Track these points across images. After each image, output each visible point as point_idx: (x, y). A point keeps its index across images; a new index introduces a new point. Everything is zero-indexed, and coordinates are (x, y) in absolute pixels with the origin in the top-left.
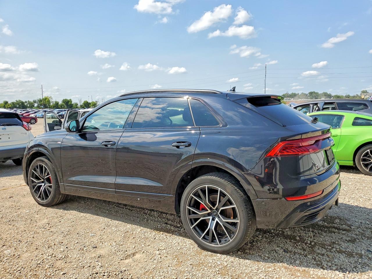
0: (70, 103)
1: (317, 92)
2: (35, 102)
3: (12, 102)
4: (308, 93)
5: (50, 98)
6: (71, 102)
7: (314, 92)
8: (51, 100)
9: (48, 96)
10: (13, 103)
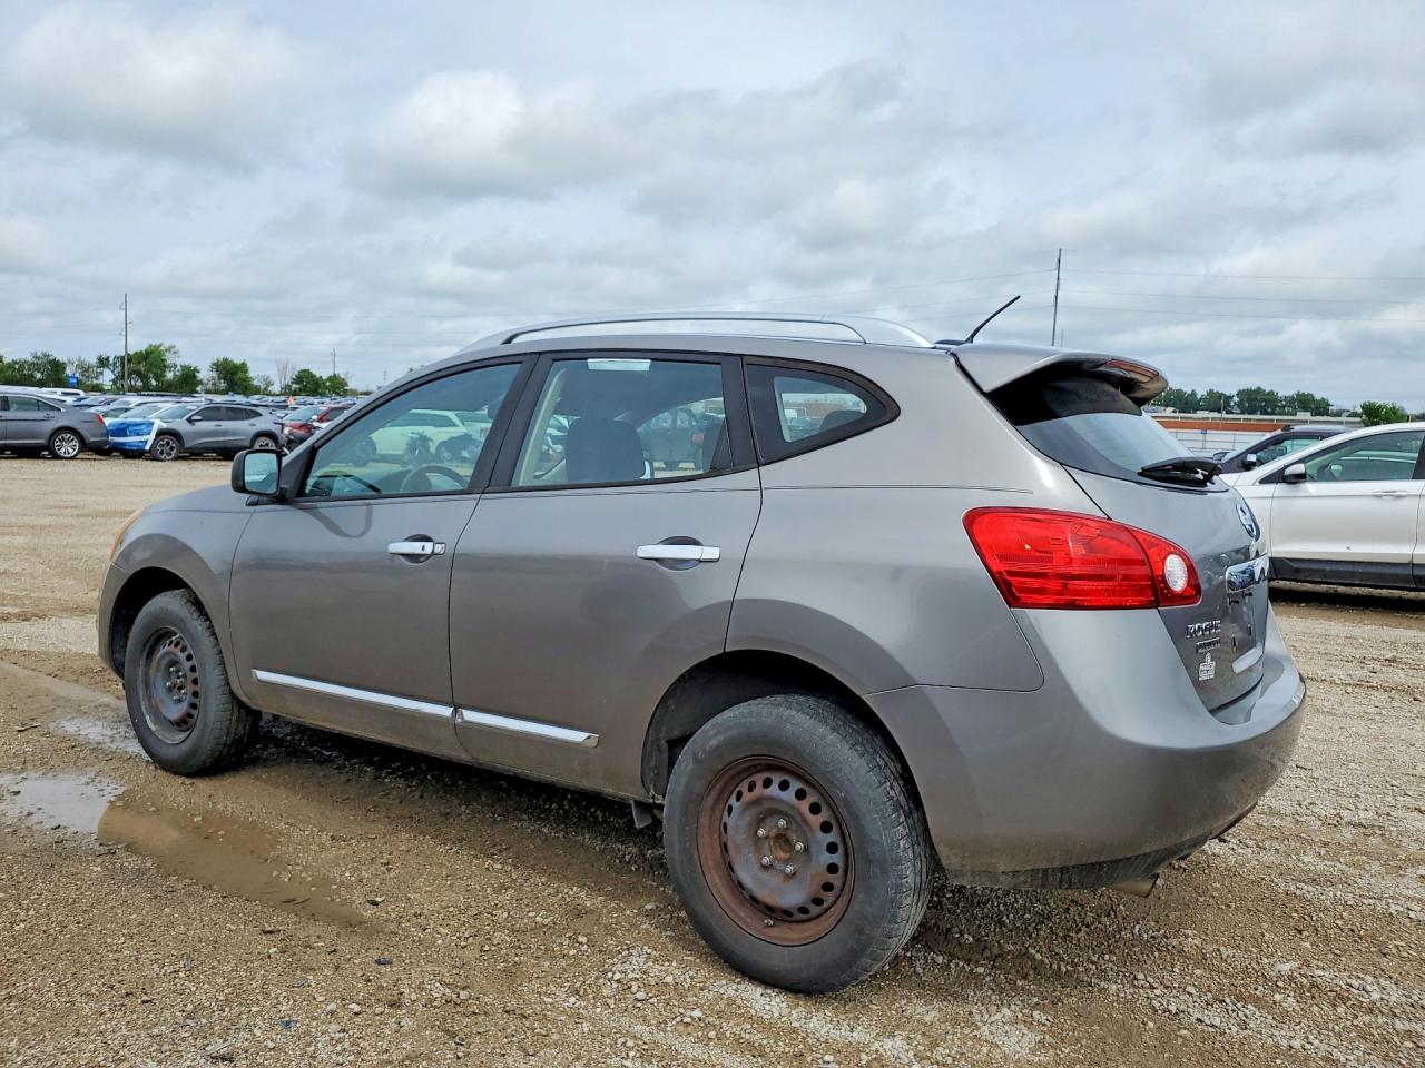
0: (240, 375)
1: (1271, 393)
2: (103, 362)
3: (16, 358)
4: (1234, 392)
5: (168, 350)
6: (246, 371)
7: (1259, 388)
8: (170, 359)
9: (161, 345)
10: (23, 364)
